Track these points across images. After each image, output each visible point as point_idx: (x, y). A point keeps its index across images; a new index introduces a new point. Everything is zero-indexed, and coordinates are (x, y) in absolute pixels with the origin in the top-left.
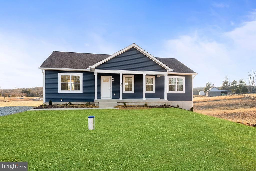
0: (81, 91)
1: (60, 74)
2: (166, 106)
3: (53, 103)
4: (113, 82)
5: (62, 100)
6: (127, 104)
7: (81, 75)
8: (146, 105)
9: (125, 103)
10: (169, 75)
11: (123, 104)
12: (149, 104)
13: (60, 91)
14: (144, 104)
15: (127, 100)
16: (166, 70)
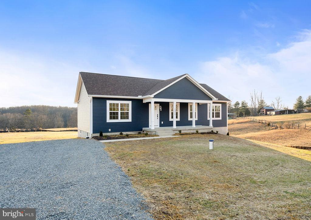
0: (130, 120)
1: (108, 102)
2: (212, 133)
3: (104, 134)
4: (161, 110)
5: (110, 130)
6: (182, 132)
7: (130, 103)
8: (197, 132)
9: (180, 131)
10: (214, 103)
11: (178, 132)
12: (200, 131)
13: (108, 120)
14: (195, 131)
15: (180, 128)
16: (211, 99)
